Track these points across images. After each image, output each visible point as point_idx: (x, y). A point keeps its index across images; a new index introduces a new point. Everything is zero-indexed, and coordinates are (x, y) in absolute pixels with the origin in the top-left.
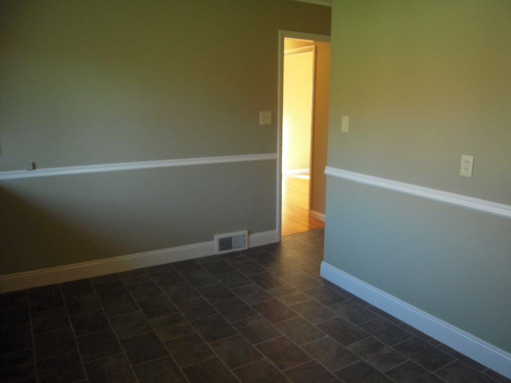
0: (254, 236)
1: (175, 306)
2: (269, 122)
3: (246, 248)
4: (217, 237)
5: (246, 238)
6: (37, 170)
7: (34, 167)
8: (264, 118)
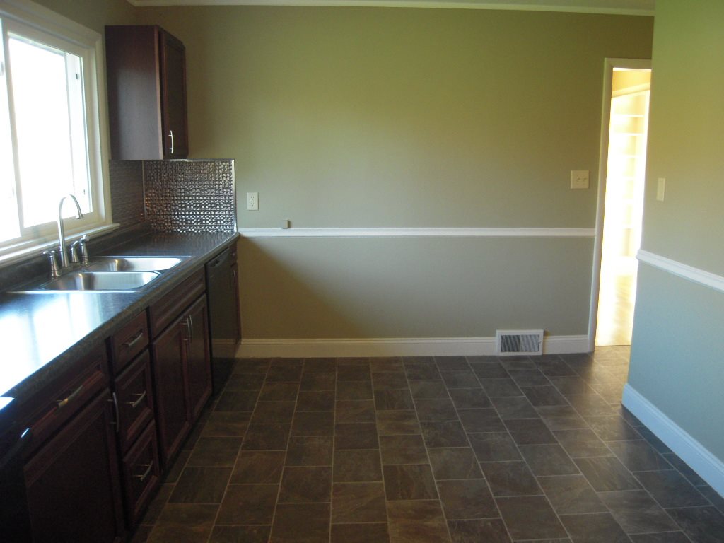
0: (552, 339)
1: (414, 403)
2: (584, 185)
3: (540, 353)
4: (500, 333)
5: (541, 340)
6: (292, 229)
7: (289, 225)
8: (577, 179)
